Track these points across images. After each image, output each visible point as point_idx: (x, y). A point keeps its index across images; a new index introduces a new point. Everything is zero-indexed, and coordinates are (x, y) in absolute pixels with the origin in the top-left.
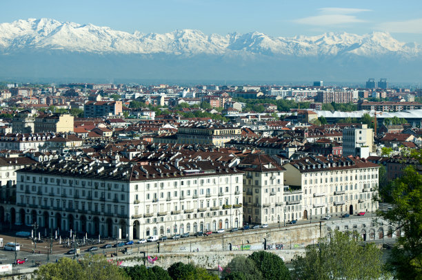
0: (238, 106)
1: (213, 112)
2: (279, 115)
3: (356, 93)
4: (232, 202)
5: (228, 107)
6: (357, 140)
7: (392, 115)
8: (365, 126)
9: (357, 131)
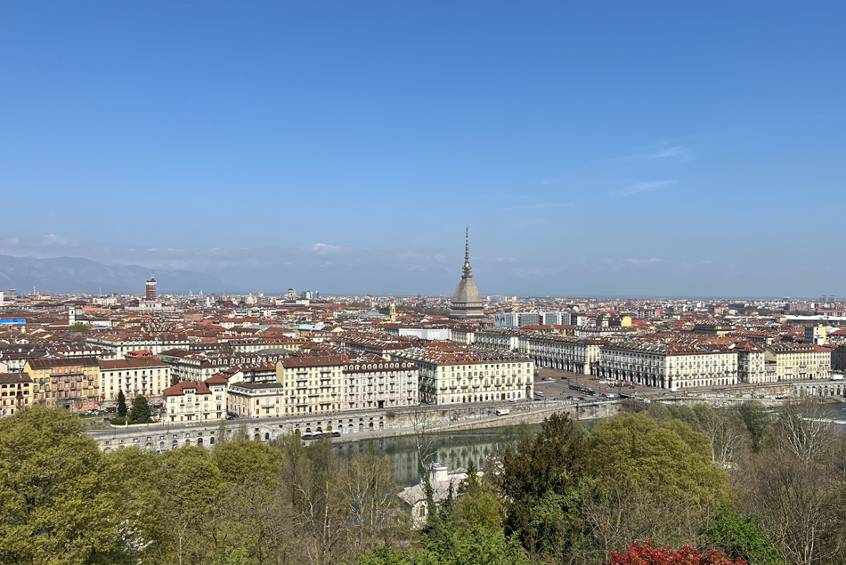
0: (733, 312)
1: (716, 315)
2: (760, 318)
3: (813, 305)
4: (731, 369)
5: (726, 313)
6: (815, 333)
7: (839, 318)
8: (820, 325)
9: (815, 328)
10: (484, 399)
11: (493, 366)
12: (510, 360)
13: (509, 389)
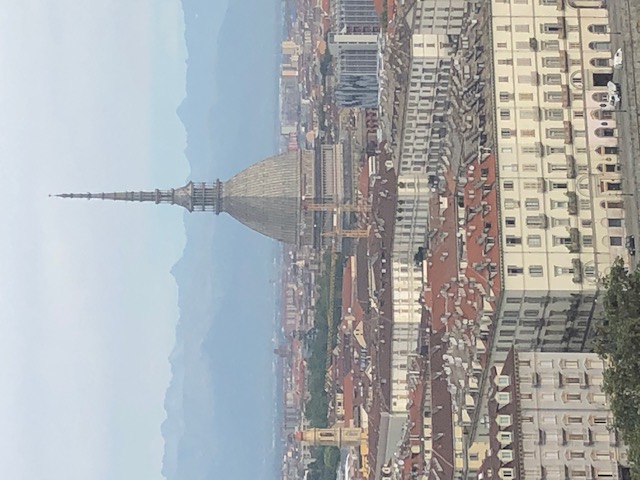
10: (611, 142)
11: (505, 114)
12: (485, 57)
13: (580, 62)
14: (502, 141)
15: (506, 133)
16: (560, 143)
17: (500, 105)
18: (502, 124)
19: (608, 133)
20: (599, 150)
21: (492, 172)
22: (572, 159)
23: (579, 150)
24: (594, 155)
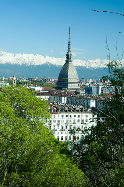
11: (67, 116)
12: (80, 112)
13: (78, 133)
14: (61, 115)
15: (63, 116)
16: (60, 128)
17: (69, 115)
18: (65, 115)
19: (62, 139)
20: (58, 136)
21: (54, 112)
22: (56, 131)
23: (58, 132)
24: (57, 135)
